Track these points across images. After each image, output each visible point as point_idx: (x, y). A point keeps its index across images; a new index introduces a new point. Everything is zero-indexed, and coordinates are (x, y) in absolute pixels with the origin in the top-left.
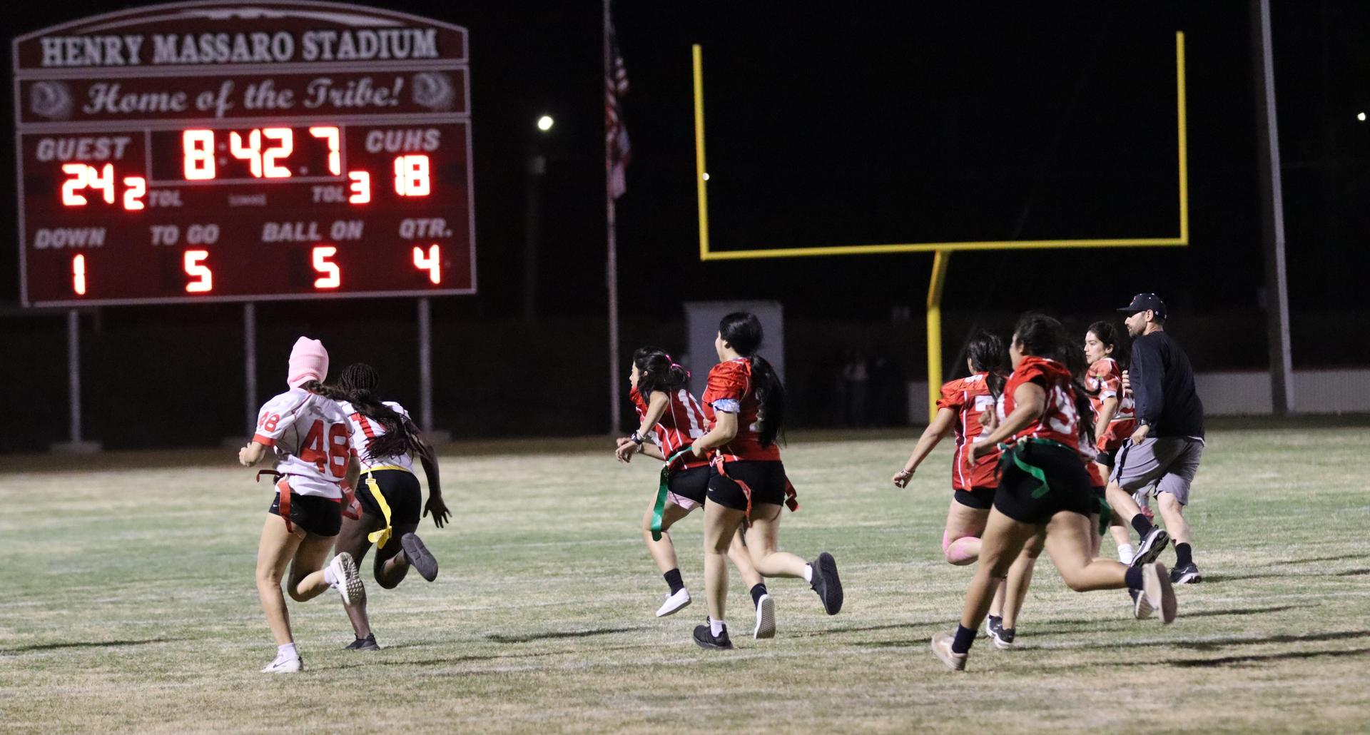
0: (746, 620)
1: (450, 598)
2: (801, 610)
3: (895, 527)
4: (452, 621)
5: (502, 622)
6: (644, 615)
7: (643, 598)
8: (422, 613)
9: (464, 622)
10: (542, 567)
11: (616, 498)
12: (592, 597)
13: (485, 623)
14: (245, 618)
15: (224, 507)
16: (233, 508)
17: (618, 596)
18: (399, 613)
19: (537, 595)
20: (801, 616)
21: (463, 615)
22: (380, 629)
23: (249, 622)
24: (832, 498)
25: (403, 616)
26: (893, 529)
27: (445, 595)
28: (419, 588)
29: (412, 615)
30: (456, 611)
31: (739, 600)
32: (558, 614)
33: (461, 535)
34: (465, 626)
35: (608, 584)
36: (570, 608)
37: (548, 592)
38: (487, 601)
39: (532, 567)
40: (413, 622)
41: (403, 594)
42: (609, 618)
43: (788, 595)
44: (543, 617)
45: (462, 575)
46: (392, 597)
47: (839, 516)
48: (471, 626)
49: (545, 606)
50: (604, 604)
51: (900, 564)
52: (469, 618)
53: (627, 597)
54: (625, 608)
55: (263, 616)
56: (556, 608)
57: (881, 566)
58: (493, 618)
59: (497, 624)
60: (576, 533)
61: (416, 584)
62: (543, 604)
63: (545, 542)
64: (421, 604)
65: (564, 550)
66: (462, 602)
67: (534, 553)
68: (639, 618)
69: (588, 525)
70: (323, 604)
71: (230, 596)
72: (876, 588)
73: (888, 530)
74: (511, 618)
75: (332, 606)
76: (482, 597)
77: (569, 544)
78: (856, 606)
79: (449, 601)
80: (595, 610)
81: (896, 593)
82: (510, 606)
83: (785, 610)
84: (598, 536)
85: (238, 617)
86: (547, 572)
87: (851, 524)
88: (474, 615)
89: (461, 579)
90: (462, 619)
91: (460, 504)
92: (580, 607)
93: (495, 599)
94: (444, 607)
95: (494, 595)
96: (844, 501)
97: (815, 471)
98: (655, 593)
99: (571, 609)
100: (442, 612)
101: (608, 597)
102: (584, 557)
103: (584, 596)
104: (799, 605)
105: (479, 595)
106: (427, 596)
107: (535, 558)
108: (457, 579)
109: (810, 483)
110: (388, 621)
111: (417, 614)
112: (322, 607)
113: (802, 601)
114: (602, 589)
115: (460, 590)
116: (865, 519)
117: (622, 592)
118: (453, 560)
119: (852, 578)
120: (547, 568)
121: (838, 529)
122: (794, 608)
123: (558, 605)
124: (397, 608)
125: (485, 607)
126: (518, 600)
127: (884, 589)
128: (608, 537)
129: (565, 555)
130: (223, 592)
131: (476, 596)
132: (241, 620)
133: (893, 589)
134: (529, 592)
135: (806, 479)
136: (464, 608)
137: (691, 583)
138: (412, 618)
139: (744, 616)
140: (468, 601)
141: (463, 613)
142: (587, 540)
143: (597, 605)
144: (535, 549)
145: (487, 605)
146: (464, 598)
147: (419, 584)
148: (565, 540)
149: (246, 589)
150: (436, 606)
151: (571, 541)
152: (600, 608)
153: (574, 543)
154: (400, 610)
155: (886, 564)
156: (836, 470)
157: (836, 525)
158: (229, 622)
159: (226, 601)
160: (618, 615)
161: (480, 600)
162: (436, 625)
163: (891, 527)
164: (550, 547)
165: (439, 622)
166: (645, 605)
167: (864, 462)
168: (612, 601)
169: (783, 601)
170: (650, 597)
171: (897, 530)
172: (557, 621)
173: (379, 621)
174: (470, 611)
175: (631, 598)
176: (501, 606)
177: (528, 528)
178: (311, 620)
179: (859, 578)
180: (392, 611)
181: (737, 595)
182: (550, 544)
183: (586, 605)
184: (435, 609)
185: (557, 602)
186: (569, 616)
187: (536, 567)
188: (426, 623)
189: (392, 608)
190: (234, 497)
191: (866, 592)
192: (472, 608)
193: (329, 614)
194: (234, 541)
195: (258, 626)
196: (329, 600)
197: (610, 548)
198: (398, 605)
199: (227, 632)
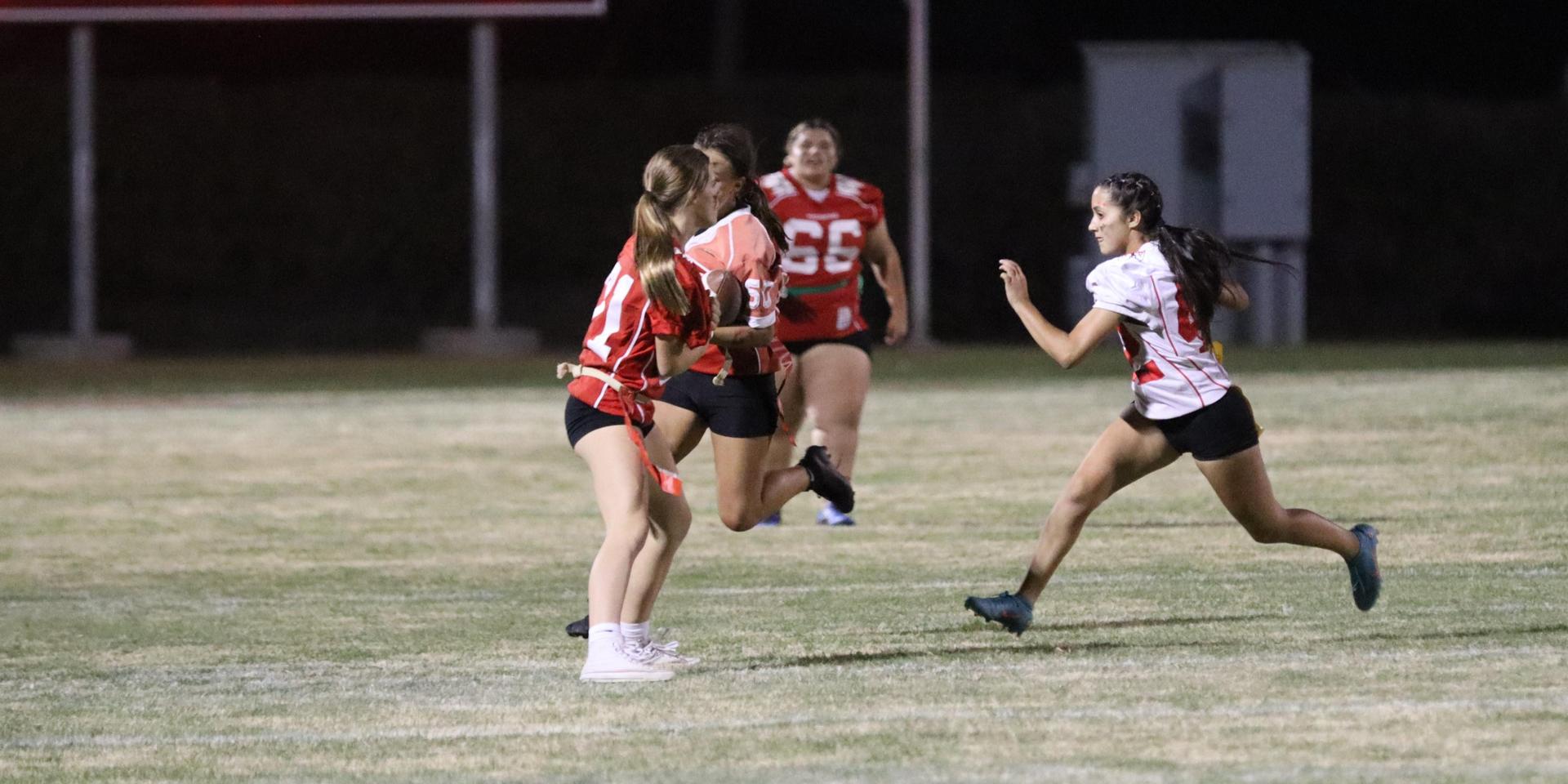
0: (1197, 767)
1: (527, 706)
2: (1326, 749)
3: (1550, 565)
4: (531, 758)
5: (645, 763)
6: (967, 752)
7: (968, 715)
8: (463, 738)
9: (558, 762)
10: (739, 640)
11: (913, 490)
12: (850, 711)
13: (604, 766)
14: (58, 743)
15: (19, 492)
16: (35, 495)
17: (910, 709)
18: (410, 739)
19: (727, 704)
20: (1326, 763)
21: (556, 745)
22: (365, 774)
23: (67, 753)
24: (1411, 498)
25: (417, 745)
26: (1546, 570)
27: (516, 700)
28: (458, 684)
29: (441, 743)
30: (539, 736)
31: (1184, 724)
32: (772, 747)
33: (559, 565)
34: (558, 771)
35: (889, 681)
36: (799, 732)
37: (750, 697)
38: (611, 716)
39: (715, 641)
40: (440, 759)
41: (420, 696)
42: (886, 758)
43: (1298, 714)
44: (737, 754)
45: (556, 656)
46: (394, 703)
47: (1424, 539)
48: (573, 771)
49: (742, 729)
50: (877, 728)
51: (1559, 649)
52: (569, 751)
53: (932, 711)
54: (923, 736)
55: (98, 739)
56: (764, 735)
57: (1512, 655)
58: (625, 753)
59: (632, 766)
60: (819, 566)
61: (451, 675)
62: (739, 723)
63: (745, 586)
64: (462, 718)
65: (789, 604)
66: (555, 717)
67: (722, 610)
68: (955, 759)
69: (847, 546)
70: (236, 715)
71: (26, 694)
72: (1500, 704)
73: (1534, 572)
74: (664, 755)
75: (259, 721)
76: (599, 706)
77: (802, 590)
78: (1451, 744)
79: (524, 714)
80: (856, 740)
81: (1544, 716)
82: (663, 726)
83: (1291, 748)
84: (870, 573)
85: (41, 741)
86: (749, 652)
87: (1452, 557)
88: (581, 746)
89: (553, 664)
90: (553, 755)
91: (556, 497)
92: (822, 732)
93: (630, 710)
94: (511, 725)
95: (628, 703)
96: (1433, 505)
97: (1374, 435)
98: (995, 704)
99: (803, 737)
100: (508, 737)
101: (890, 711)
102: (836, 620)
103: (834, 708)
104: (1322, 738)
105: (594, 701)
106: (474, 701)
107: (724, 621)
108: (545, 664)
109: (1358, 462)
110: (384, 754)
111: (451, 742)
112: (233, 722)
113: (1330, 729)
114: (874, 693)
115: (552, 688)
116: (1482, 547)
117: (919, 700)
118: (536, 622)
119: (1446, 678)
120: (750, 642)
121: (1416, 567)
122: (1309, 746)
123: (772, 726)
124: (406, 727)
125: (605, 729)
126: (681, 714)
127: (1517, 706)
128: (893, 576)
129: (791, 615)
130: (10, 683)
131: (587, 704)
132: (48, 747)
133: (1538, 705)
134: (708, 696)
135: (1353, 454)
136: (557, 729)
137: (1078, 682)
138: (439, 750)
139: (1196, 757)
140: (568, 714)
141: (555, 742)
142: (844, 581)
143: (863, 729)
144: (727, 600)
145: (611, 723)
146: (560, 706)
147: (459, 674)
148: (794, 580)
149: (63, 678)
150: (494, 724)
151: (807, 584)
152: (868, 737)
153: (815, 589)
154: (413, 732)
155: (1526, 649)
156: (1421, 434)
157: (1416, 559)
158: (22, 753)
159: (15, 706)
160: (907, 753)
161: (596, 712)
162: (494, 765)
163: (1542, 566)
164: (757, 596)
165: (500, 761)
166: (970, 729)
167: (1489, 417)
168: (895, 720)
169: (1286, 729)
170: (985, 713)
171: (1554, 572)
172: (767, 763)
173: (362, 757)
174: (573, 735)
175: (940, 714)
176: (644, 726)
177: (709, 553)
178: (209, 750)
179: (1459, 678)
180: (394, 734)
181: (1181, 712)
182: (760, 590)
183: (838, 729)
184: (492, 731)
185: (772, 721)
186: (796, 752)
187: (726, 641)
188: (472, 761)
189: (393, 728)
190: (39, 471)
191: (1475, 711)
192: (576, 729)
193: (250, 738)
194: (37, 568)
195: (90, 763)
196: (253, 707)
197: (896, 601)
198: (409, 722)
199: (17, 774)
